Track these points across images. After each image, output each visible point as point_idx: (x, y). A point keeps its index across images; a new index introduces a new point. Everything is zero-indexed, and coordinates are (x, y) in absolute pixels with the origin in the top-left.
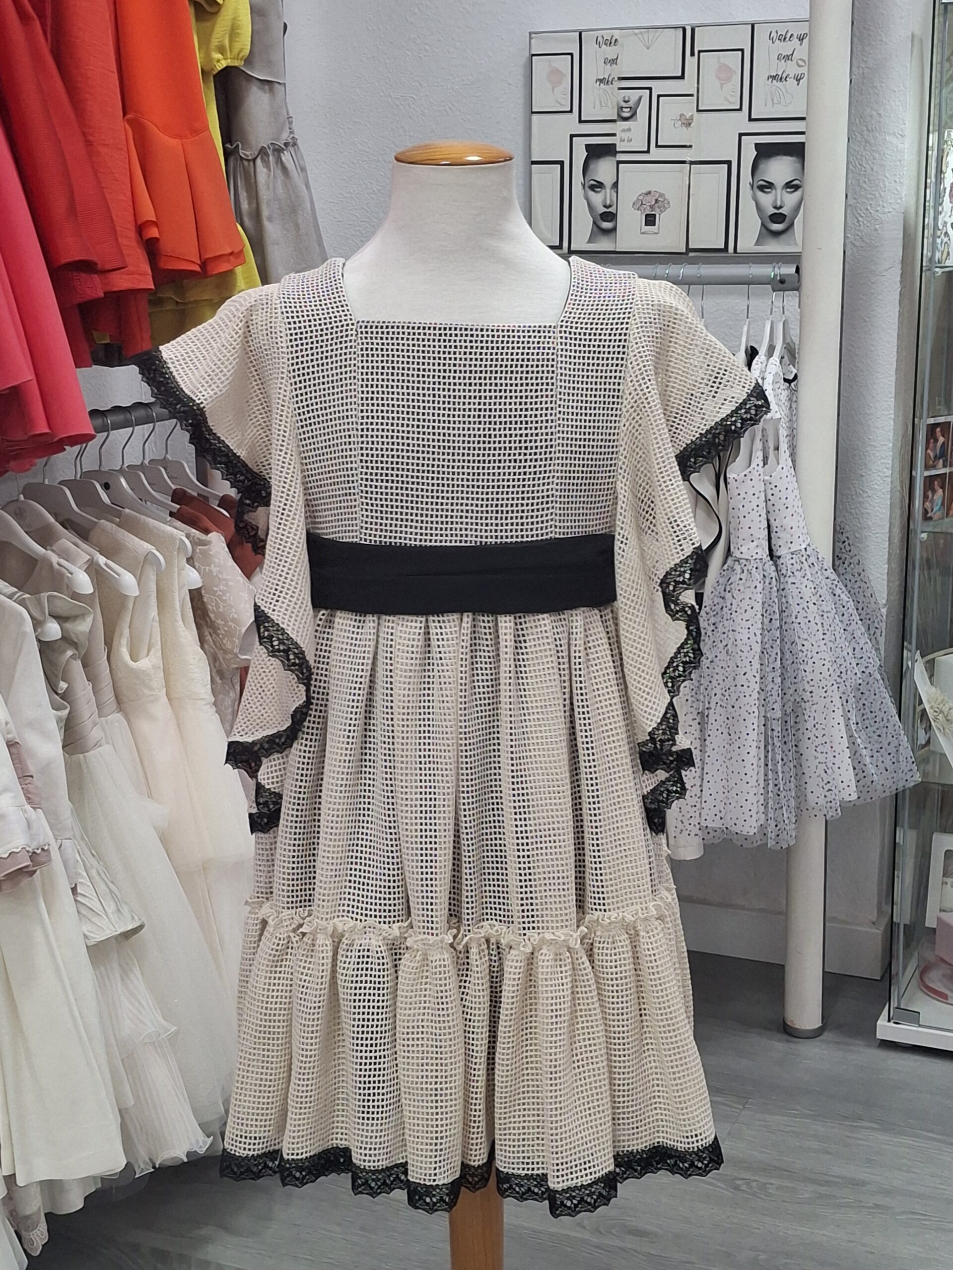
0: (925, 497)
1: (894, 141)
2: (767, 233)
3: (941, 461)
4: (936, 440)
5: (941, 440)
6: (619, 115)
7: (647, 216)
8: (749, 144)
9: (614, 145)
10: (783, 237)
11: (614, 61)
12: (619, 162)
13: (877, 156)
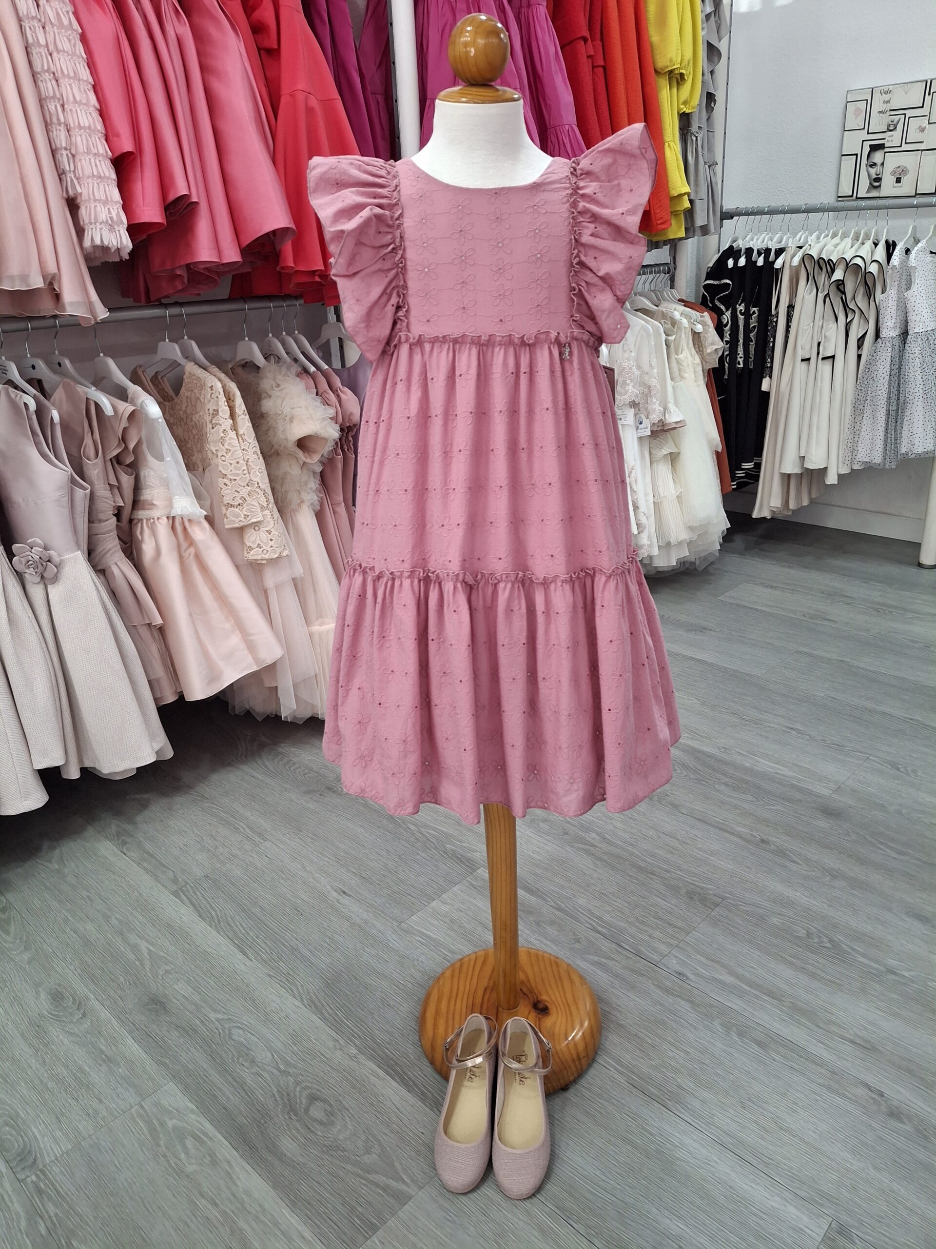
6: (888, 129)
7: (897, 178)
11: (888, 102)
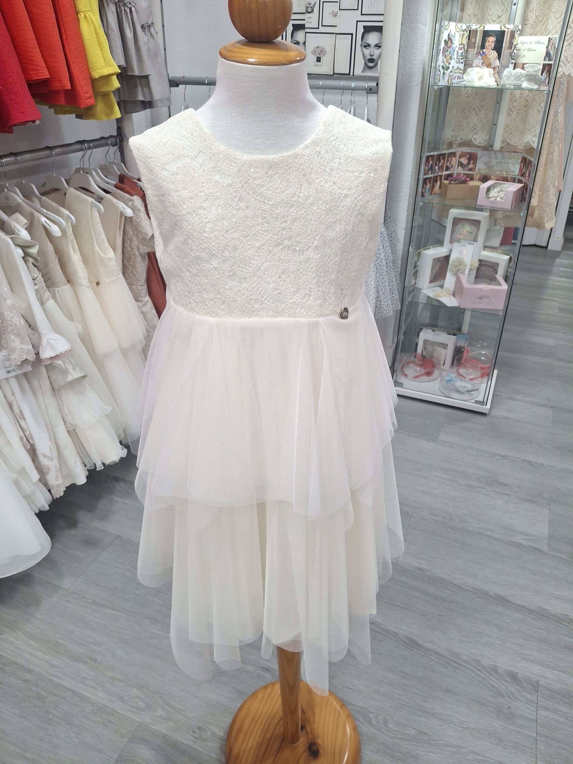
0: (423, 187)
1: (422, 27)
2: (367, 67)
3: (430, 172)
4: (429, 163)
5: (431, 162)
6: (306, 10)
7: (317, 58)
8: (361, 25)
9: (304, 25)
10: (374, 69)
12: (306, 33)
13: (414, 33)
